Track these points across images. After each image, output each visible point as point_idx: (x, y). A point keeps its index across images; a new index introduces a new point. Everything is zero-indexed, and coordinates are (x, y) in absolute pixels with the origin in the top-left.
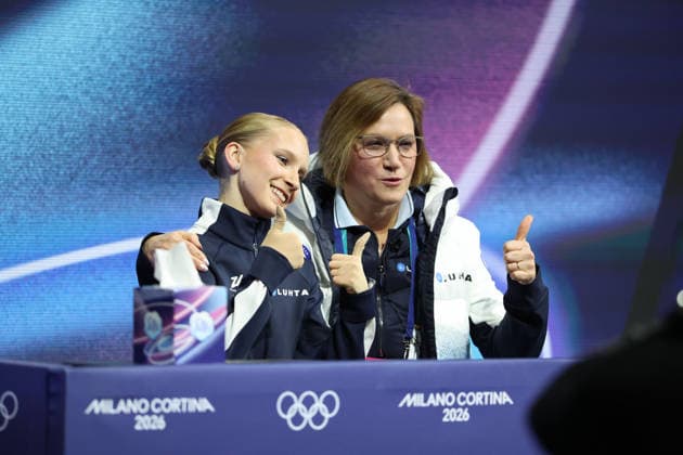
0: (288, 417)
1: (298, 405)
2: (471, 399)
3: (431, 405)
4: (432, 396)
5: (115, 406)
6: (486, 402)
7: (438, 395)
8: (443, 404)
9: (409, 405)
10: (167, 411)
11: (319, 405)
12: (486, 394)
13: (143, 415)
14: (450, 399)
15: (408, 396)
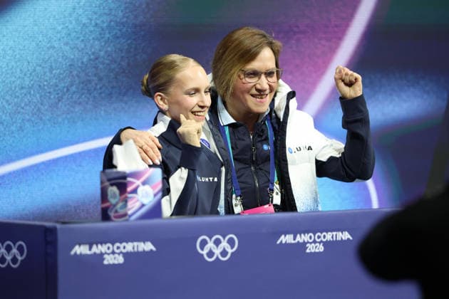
0: (205, 252)
1: (210, 245)
2: (324, 237)
3: (298, 242)
4: (298, 235)
5: (90, 249)
6: (334, 239)
7: (302, 235)
8: (306, 241)
9: (284, 242)
10: (124, 251)
11: (224, 244)
12: (334, 233)
13: (109, 254)
14: (311, 237)
15: (283, 236)
